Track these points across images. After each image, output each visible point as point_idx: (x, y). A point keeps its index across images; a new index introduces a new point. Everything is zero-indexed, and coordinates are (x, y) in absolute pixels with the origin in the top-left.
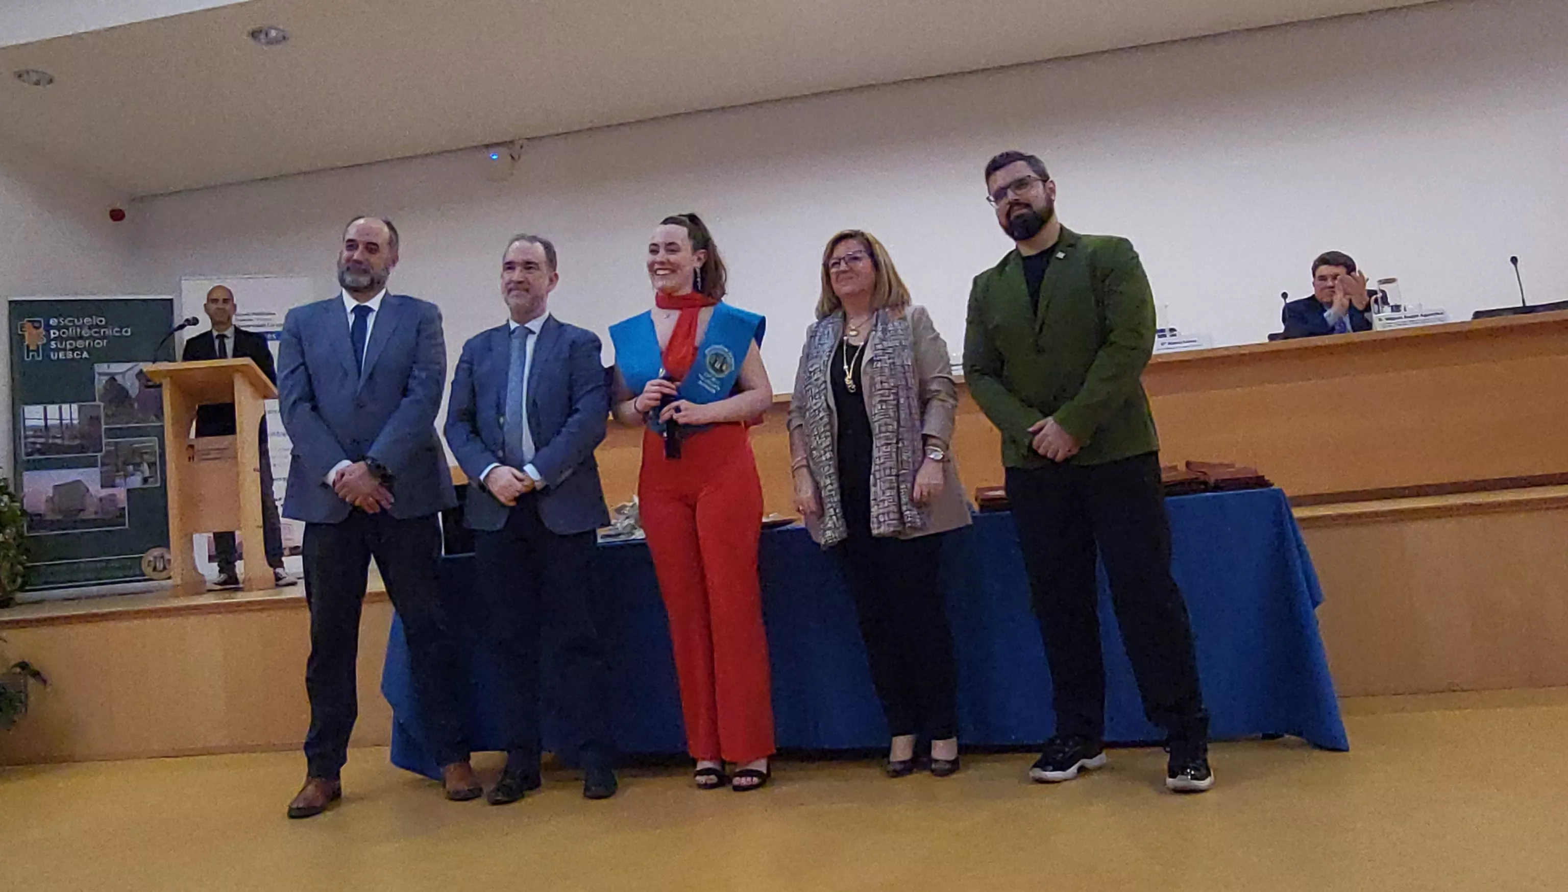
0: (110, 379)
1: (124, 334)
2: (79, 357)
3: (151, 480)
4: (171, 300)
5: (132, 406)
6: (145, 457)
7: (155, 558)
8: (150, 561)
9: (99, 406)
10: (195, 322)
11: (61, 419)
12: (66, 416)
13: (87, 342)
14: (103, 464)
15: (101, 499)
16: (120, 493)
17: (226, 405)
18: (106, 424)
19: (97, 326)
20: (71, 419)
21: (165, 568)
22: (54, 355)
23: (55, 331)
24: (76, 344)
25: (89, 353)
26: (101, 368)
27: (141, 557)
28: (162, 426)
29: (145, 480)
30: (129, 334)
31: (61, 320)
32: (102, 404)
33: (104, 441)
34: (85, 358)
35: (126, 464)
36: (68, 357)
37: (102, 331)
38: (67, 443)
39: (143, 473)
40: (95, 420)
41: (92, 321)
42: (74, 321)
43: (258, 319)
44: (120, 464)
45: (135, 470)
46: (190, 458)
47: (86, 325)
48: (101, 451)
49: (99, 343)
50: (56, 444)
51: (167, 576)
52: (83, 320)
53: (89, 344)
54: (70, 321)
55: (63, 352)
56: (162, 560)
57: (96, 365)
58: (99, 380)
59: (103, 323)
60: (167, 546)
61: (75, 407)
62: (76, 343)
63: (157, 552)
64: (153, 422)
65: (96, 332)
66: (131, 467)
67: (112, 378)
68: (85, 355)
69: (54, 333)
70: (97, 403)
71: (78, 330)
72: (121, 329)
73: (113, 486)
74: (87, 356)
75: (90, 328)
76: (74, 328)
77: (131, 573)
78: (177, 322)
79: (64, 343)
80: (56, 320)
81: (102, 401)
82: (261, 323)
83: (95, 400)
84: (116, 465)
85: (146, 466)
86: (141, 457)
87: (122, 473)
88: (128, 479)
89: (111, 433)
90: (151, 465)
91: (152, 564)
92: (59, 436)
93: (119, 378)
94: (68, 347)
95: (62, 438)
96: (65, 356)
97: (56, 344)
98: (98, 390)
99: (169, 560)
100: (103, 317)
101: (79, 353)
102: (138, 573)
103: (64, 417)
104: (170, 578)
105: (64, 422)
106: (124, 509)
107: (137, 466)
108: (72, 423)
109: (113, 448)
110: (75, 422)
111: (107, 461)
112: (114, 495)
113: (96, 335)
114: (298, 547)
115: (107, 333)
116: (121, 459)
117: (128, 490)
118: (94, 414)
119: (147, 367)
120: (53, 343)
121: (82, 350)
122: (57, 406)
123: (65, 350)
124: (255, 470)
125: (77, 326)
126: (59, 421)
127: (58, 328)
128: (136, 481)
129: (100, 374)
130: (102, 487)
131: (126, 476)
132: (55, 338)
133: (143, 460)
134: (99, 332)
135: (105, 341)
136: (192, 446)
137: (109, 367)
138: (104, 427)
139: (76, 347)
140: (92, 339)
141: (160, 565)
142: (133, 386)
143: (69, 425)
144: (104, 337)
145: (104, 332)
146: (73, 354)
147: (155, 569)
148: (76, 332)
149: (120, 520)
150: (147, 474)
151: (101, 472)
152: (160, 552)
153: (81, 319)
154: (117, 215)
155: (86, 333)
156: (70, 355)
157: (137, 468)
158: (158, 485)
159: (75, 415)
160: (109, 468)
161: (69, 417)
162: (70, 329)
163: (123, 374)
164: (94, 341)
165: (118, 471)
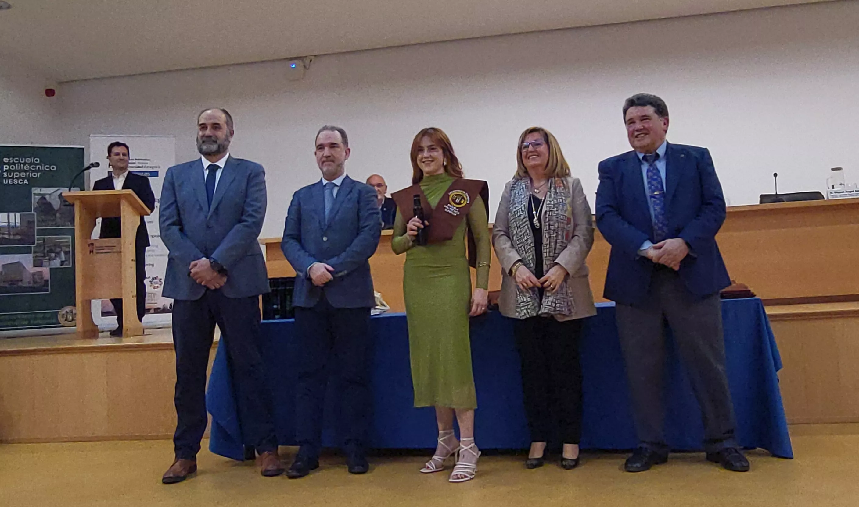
0: (41, 199)
1: (52, 169)
2: (21, 183)
3: (67, 262)
4: (83, 149)
5: (55, 215)
6: (64, 248)
7: (67, 312)
8: (63, 315)
9: (33, 215)
10: (97, 165)
11: (9, 222)
12: (12, 220)
13: (28, 173)
14: (35, 252)
15: (34, 274)
16: (45, 271)
17: (116, 218)
18: (37, 226)
19: (34, 164)
20: (15, 223)
21: (73, 320)
22: (6, 182)
23: (6, 166)
24: (20, 175)
25: (28, 181)
26: (36, 190)
27: (58, 312)
28: (74, 229)
29: (62, 263)
30: (55, 169)
31: (11, 159)
32: (35, 213)
33: (36, 237)
34: (26, 184)
35: (51, 251)
36: (14, 183)
37: (37, 167)
38: (12, 237)
39: (60, 258)
40: (31, 223)
41: (31, 161)
42: (19, 160)
43: (139, 163)
44: (46, 251)
45: (55, 256)
46: (90, 252)
47: (28, 163)
48: (34, 244)
49: (34, 175)
50: (5, 238)
51: (74, 325)
52: (25, 159)
53: (29, 175)
54: (16, 160)
55: (12, 180)
56: (71, 314)
57: (33, 189)
58: (35, 198)
59: (38, 162)
60: (75, 305)
61: (18, 215)
62: (20, 173)
63: (68, 309)
64: (68, 226)
65: (33, 168)
66: (53, 255)
67: (43, 197)
68: (26, 182)
69: (6, 167)
70: (33, 212)
71: (22, 165)
72: (50, 166)
73: (42, 266)
74: (27, 183)
75: (30, 164)
76: (19, 164)
77: (51, 321)
78: (86, 165)
79: (12, 174)
80: (8, 159)
81: (35, 212)
82: (141, 165)
83: (31, 211)
84: (44, 254)
85: (62, 254)
86: (61, 248)
87: (47, 258)
88: (52, 262)
89: (40, 232)
90: (66, 253)
91: (65, 317)
92: (7, 233)
93: (47, 197)
94: (15, 176)
95: (9, 234)
96: (13, 181)
97: (7, 174)
98: (34, 205)
99: (75, 314)
100: (38, 158)
101: (22, 180)
102: (54, 321)
103: (10, 221)
104: (75, 326)
105: (10, 224)
106: (47, 281)
107: (58, 254)
108: (15, 225)
109: (42, 242)
110: (18, 224)
111: (37, 250)
112: (41, 272)
113: (34, 169)
114: (159, 308)
115: (40, 168)
116: (47, 249)
117: (51, 269)
118: (31, 220)
119: (65, 192)
120: (5, 174)
121: (24, 179)
122: (6, 214)
123: (13, 178)
124: (132, 260)
125: (21, 163)
126: (6, 224)
127: (9, 164)
128: (56, 263)
129: (35, 194)
130: (34, 266)
131: (49, 260)
132: (6, 171)
133: (61, 250)
134: (36, 168)
135: (39, 174)
136: (92, 244)
137: (41, 190)
138: (36, 228)
139: (20, 176)
140: (30, 171)
141: (70, 317)
142: (56, 204)
143: (14, 226)
144: (39, 170)
145: (39, 168)
146: (18, 181)
147: (66, 320)
148: (21, 168)
149: (45, 288)
150: (64, 259)
151: (33, 257)
152: (70, 309)
153: (24, 159)
154: (50, 93)
155: (27, 168)
156: (16, 182)
157: (57, 255)
158: (71, 266)
159: (18, 220)
160: (37, 255)
161: (14, 222)
162: (17, 165)
163: (50, 194)
164: (32, 174)
165: (44, 256)
